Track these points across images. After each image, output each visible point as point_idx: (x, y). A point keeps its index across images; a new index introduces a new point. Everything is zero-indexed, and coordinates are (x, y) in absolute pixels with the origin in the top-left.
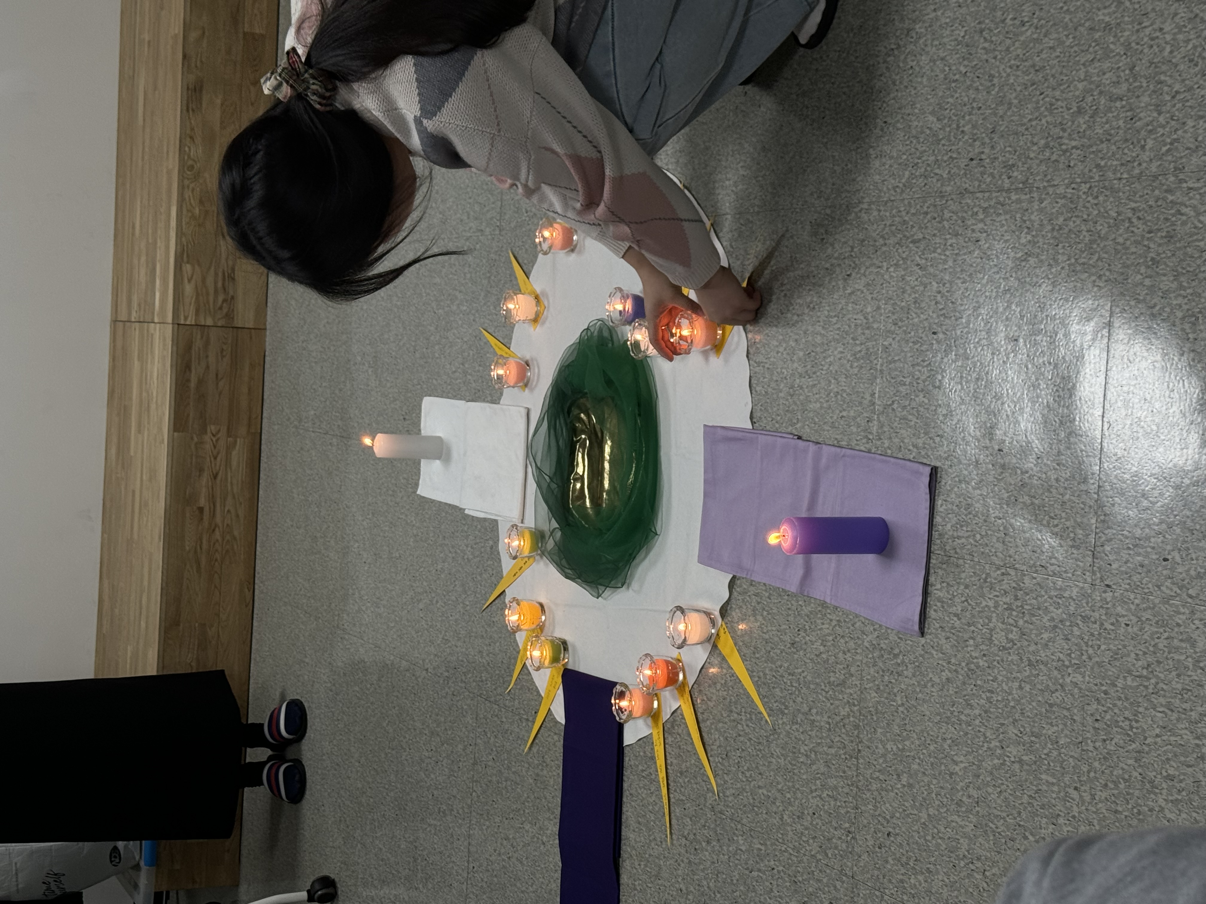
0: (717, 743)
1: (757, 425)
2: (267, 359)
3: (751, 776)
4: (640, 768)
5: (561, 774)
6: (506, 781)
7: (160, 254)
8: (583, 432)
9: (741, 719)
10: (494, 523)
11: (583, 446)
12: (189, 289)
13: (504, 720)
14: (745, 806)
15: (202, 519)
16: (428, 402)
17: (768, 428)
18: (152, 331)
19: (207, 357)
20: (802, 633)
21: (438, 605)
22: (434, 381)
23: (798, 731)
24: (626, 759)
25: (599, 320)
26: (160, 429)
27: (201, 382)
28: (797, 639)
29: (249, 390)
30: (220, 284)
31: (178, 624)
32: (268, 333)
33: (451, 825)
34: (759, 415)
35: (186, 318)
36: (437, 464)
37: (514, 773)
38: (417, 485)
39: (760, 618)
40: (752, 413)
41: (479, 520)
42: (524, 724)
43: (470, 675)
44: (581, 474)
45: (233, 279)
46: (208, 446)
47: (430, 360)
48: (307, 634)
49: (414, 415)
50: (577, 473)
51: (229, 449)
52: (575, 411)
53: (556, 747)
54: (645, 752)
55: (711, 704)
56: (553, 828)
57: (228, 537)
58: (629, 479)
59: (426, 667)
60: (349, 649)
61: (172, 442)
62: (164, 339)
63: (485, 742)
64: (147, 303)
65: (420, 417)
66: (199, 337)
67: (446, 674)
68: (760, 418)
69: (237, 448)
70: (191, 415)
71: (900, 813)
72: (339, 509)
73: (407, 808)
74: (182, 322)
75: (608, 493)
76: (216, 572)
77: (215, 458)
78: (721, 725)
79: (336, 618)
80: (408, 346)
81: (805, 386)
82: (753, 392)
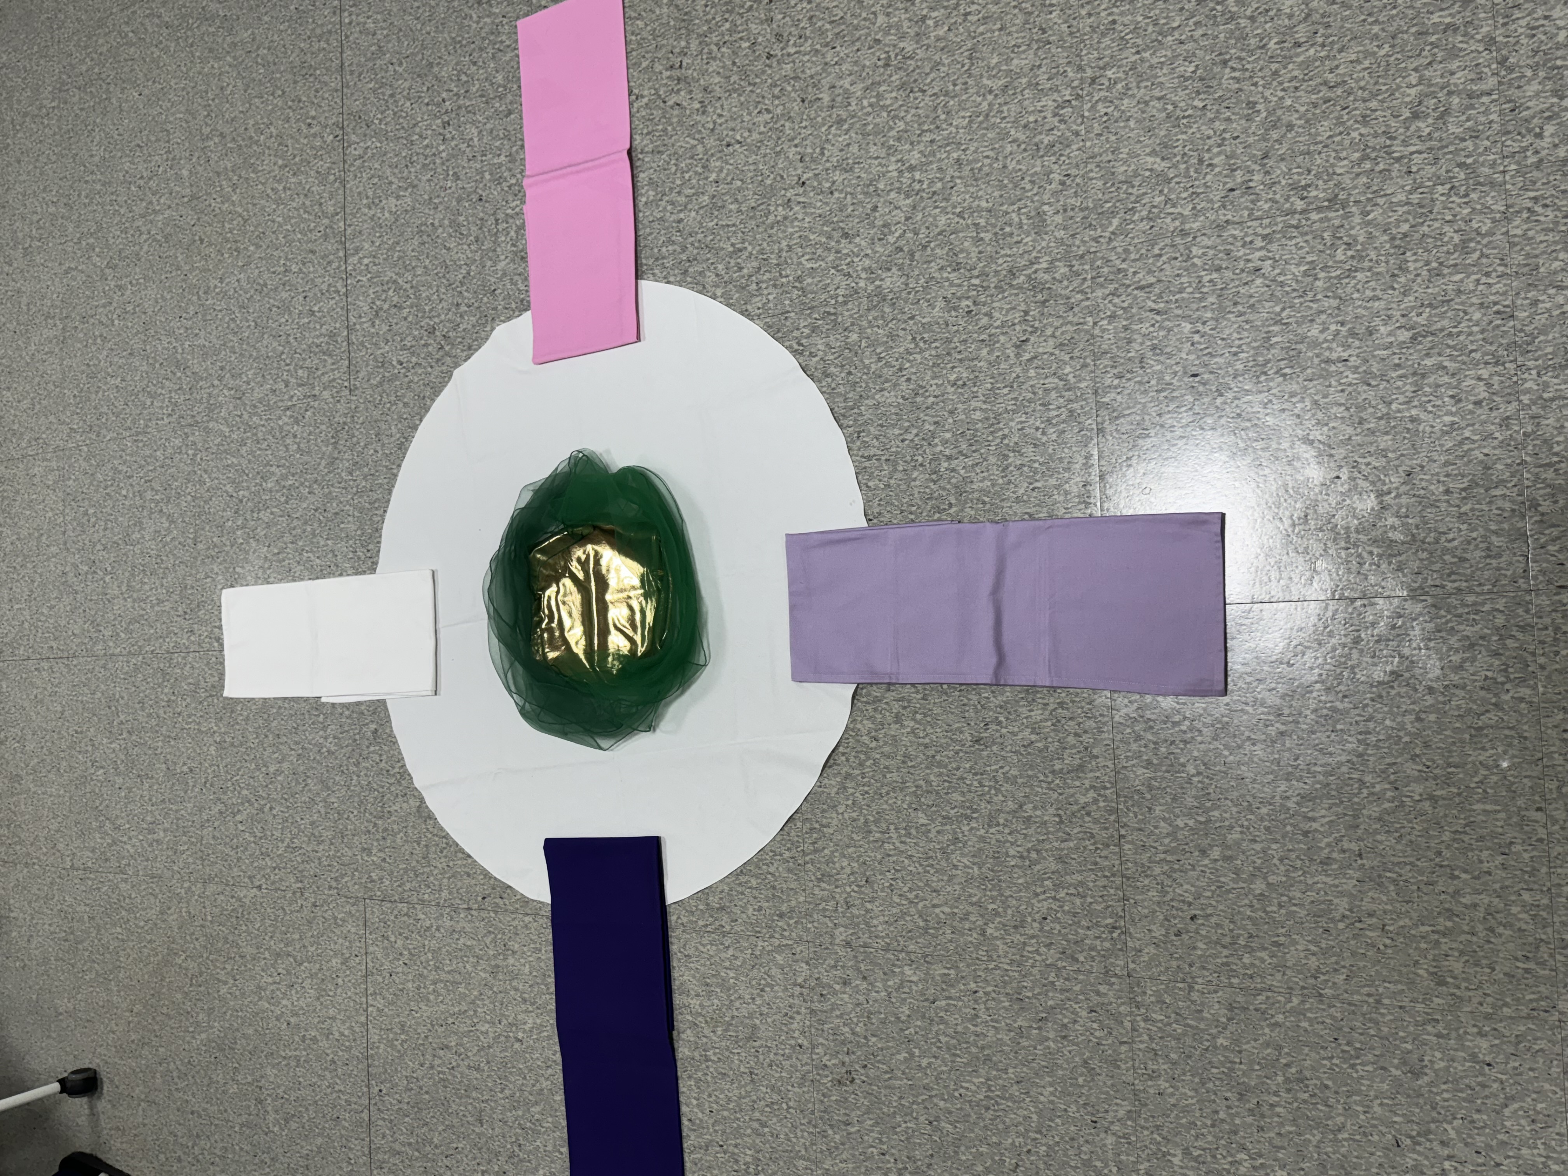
0: (848, 870)
1: (876, 521)
3: (917, 896)
4: (701, 923)
9: (891, 837)
10: (379, 705)
13: (423, 917)
16: (233, 594)
17: (896, 521)
20: (992, 727)
21: (274, 812)
23: (1002, 833)
34: (877, 510)
38: (219, 687)
39: (908, 723)
40: (865, 510)
42: (463, 916)
43: (347, 879)
54: (708, 905)
55: (829, 831)
63: (386, 948)
67: (298, 885)
68: (881, 513)
71: (1213, 892)
78: (851, 850)
81: (959, 468)
82: (862, 488)
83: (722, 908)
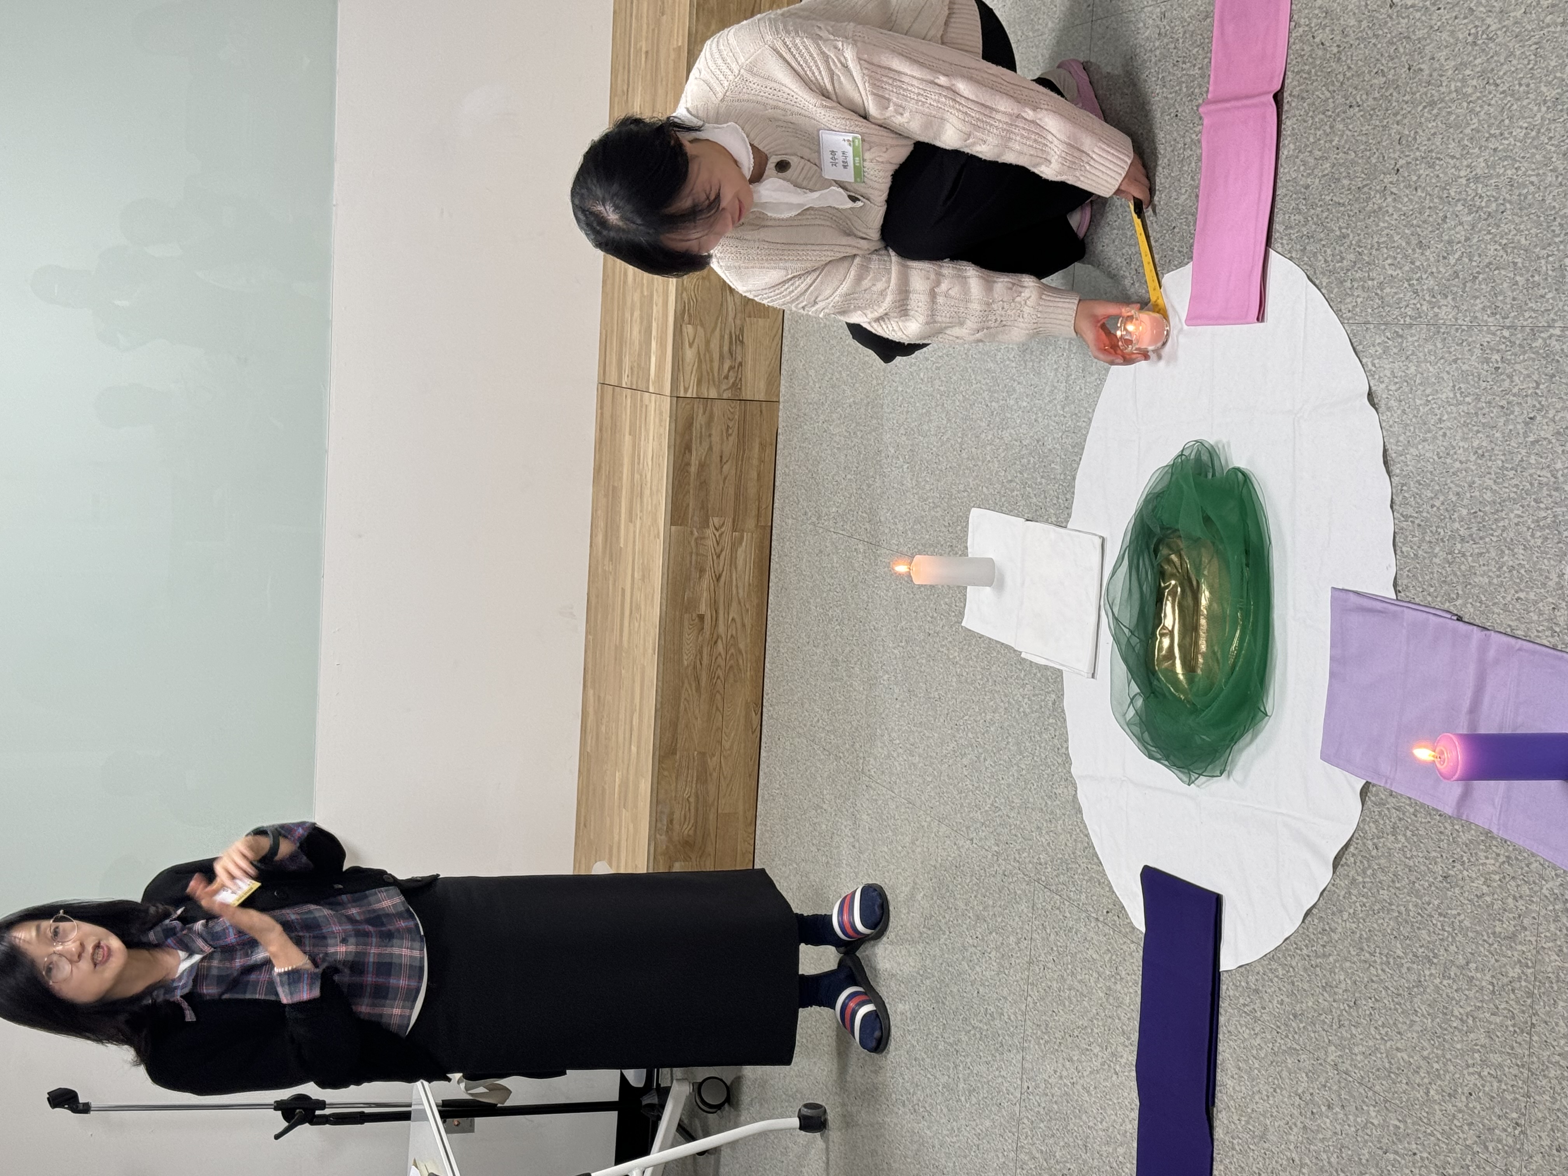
0: (1343, 986)
1: (1402, 594)
2: (781, 438)
3: (1387, 1033)
4: (1242, 1001)
5: (1139, 992)
6: (1070, 990)
7: (656, 310)
8: (1173, 576)
9: (1375, 962)
10: (1058, 674)
11: (1173, 593)
12: (690, 354)
13: (1068, 915)
14: (1378, 1070)
15: (703, 629)
16: (975, 513)
17: (1417, 600)
18: (646, 401)
19: (710, 435)
20: (1458, 866)
21: (987, 763)
22: (985, 489)
23: (1451, 988)
24: (1223, 987)
25: (1197, 441)
26: (655, 520)
27: (702, 466)
28: (1450, 872)
29: (758, 475)
30: (726, 348)
31: (674, 752)
32: (781, 407)
33: (1000, 1032)
34: (1405, 582)
35: (686, 390)
36: (987, 591)
37: (1080, 981)
38: (962, 614)
39: (1401, 838)
40: (1395, 578)
41: (1039, 667)
42: (1093, 925)
43: (1025, 854)
44: (1170, 628)
45: (742, 342)
46: (710, 542)
47: (980, 463)
48: (826, 775)
49: (959, 528)
50: (1164, 627)
51: (735, 545)
52: (1164, 551)
53: (1133, 957)
54: (1247, 983)
55: (1336, 937)
56: (1130, 1056)
57: (732, 650)
58: (1232, 644)
59: (971, 836)
60: (876, 800)
61: (669, 536)
62: (661, 413)
63: (1043, 939)
64: (641, 368)
65: (967, 532)
66: (701, 411)
67: (996, 848)
68: (1407, 587)
69: (744, 544)
70: (691, 505)
72: (866, 631)
73: (947, 1003)
74: (682, 394)
75: (1204, 655)
76: (718, 692)
77: (718, 557)
78: (1348, 964)
79: (861, 761)
80: (952, 442)
81: (1468, 554)
82: (1398, 552)
83: (1257, 991)
